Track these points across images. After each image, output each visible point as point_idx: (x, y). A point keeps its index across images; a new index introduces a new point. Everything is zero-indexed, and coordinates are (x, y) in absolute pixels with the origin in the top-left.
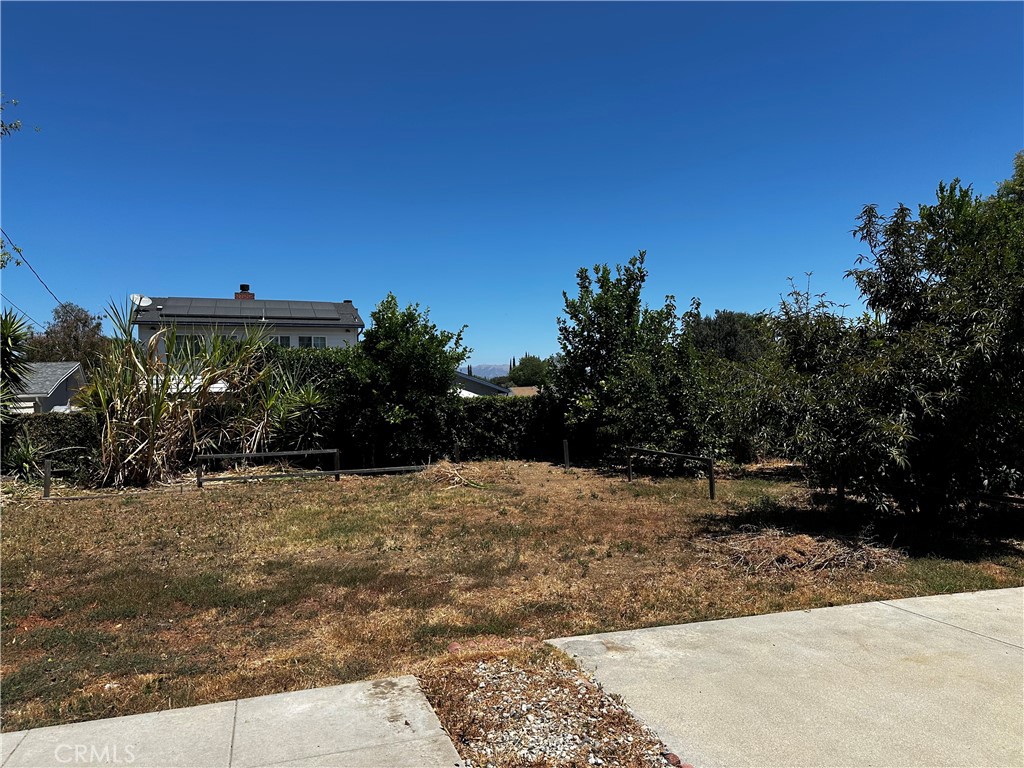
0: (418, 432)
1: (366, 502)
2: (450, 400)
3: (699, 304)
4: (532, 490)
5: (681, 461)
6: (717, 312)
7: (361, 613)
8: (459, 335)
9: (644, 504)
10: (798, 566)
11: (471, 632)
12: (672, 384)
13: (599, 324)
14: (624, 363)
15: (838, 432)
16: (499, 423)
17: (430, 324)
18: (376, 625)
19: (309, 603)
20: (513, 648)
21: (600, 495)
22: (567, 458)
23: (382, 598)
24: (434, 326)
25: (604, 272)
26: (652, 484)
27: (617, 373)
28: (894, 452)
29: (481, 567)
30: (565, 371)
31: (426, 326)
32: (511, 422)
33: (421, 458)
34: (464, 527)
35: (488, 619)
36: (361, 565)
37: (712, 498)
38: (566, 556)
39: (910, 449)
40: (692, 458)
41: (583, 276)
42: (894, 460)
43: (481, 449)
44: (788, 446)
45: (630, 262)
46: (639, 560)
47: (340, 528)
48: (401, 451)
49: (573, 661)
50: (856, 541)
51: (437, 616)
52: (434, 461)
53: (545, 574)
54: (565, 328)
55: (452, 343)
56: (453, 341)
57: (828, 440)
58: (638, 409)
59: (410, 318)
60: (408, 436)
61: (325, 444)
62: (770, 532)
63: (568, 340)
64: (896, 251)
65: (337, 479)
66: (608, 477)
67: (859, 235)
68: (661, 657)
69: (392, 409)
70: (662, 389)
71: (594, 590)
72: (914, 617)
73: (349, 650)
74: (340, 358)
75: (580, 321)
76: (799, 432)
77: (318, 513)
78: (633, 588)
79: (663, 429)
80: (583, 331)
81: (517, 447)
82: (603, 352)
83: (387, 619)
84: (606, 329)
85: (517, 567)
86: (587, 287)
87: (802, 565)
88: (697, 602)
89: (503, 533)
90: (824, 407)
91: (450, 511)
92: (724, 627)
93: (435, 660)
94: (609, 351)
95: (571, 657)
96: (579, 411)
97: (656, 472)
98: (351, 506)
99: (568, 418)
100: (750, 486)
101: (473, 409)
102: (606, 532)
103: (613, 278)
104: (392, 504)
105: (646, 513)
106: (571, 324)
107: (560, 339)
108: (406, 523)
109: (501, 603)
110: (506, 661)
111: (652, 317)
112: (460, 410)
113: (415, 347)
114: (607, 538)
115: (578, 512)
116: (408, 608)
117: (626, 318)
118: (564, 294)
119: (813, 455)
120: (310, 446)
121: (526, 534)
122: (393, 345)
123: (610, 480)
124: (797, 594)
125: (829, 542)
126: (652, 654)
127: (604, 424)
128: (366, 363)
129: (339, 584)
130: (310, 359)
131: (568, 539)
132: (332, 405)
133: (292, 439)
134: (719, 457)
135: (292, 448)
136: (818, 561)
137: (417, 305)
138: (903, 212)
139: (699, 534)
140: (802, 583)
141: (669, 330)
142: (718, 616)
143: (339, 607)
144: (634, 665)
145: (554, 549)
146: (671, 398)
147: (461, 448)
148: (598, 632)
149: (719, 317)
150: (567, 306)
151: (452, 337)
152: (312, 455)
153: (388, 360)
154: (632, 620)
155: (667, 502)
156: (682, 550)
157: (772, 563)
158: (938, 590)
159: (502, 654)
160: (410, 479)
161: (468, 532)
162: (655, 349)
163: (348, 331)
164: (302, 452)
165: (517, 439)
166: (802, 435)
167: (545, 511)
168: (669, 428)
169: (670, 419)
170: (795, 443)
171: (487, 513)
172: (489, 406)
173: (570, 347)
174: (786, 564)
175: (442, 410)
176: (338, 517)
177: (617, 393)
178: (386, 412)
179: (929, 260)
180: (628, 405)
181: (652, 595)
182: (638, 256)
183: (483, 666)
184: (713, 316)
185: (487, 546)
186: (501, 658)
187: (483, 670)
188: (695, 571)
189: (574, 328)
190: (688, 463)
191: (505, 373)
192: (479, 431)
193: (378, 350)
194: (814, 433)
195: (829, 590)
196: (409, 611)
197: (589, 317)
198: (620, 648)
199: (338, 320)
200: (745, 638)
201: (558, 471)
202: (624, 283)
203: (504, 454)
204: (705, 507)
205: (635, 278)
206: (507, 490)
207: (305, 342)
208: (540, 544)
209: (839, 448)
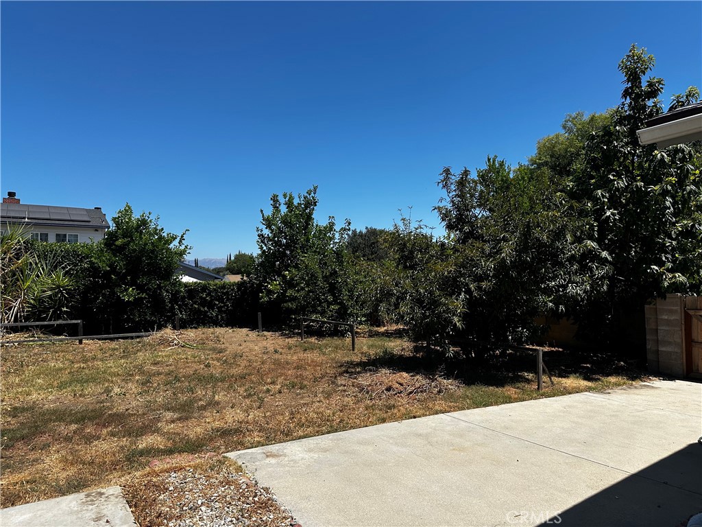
0: (148, 307)
1: (102, 360)
2: (173, 284)
3: (349, 223)
4: (231, 349)
5: (336, 326)
6: (367, 228)
7: (86, 443)
8: (182, 237)
9: (309, 356)
10: (399, 393)
11: (170, 452)
12: (331, 274)
13: (285, 233)
14: (301, 260)
15: (425, 306)
16: (212, 300)
17: (159, 228)
18: (96, 451)
19: (45, 438)
20: (198, 461)
21: (280, 350)
22: (260, 325)
23: (105, 431)
24: (162, 229)
25: (290, 198)
26: (316, 342)
27: (296, 267)
28: (456, 319)
29: (184, 406)
30: (261, 264)
31: (156, 229)
32: (221, 300)
33: (148, 327)
34: (176, 377)
35: (184, 442)
36: (91, 407)
37: (353, 350)
38: (250, 394)
39: (464, 317)
40: (343, 324)
41: (275, 199)
42: (456, 324)
43: (198, 320)
44: (395, 315)
45: (307, 193)
46: (300, 394)
47: (78, 379)
48: (133, 321)
49: (240, 467)
50: (434, 375)
51: (144, 442)
52: (159, 328)
53: (232, 407)
54: (262, 235)
55: (176, 242)
56: (178, 240)
57: (419, 312)
58: (309, 291)
59: (144, 222)
60: (139, 311)
61: (71, 316)
62: (384, 371)
63: (264, 243)
64: (462, 196)
65: (81, 342)
66: (288, 338)
67: (441, 185)
68: (302, 459)
69: (126, 290)
70: (326, 278)
71: (265, 417)
72: (462, 422)
73: (72, 471)
74: (86, 251)
75: (272, 231)
76: (402, 307)
77: (61, 369)
78: (292, 413)
79: (325, 305)
80: (274, 237)
81: (225, 318)
82: (288, 252)
83: (106, 446)
84: (290, 237)
85: (213, 404)
86: (278, 207)
87: (401, 392)
88: (333, 420)
89: (204, 380)
90: (417, 291)
91: (167, 366)
92: (346, 436)
93: (138, 474)
94: (292, 251)
95: (240, 463)
96: (270, 292)
97: (320, 334)
98: (89, 363)
99: (262, 297)
100: (377, 341)
101: (192, 291)
102: (281, 376)
103: (296, 202)
104: (123, 361)
105: (309, 362)
106: (266, 232)
107: (258, 242)
108: (132, 375)
109: (195, 430)
110: (191, 470)
111: (320, 230)
112: (181, 291)
113: (146, 244)
114: (280, 380)
115: (263, 363)
116: (124, 437)
117: (303, 230)
118: (262, 211)
119: (410, 321)
120: (59, 318)
121: (223, 380)
122: (129, 242)
123: (290, 339)
124: (396, 411)
125: (418, 377)
126: (297, 458)
127: (286, 301)
128: (107, 255)
129: (71, 422)
130: (62, 251)
131: (253, 382)
132: (78, 286)
133: (44, 313)
134: (360, 323)
135: (44, 319)
136: (410, 389)
137: (150, 213)
138: (466, 173)
139: (341, 374)
140: (400, 403)
141: (331, 239)
142: (344, 429)
143: (68, 439)
144: (284, 466)
145: (241, 390)
146: (331, 284)
147: (181, 319)
148: (263, 446)
149: (368, 231)
150: (263, 220)
151: (176, 238)
152: (61, 325)
153: (125, 254)
154: (288, 436)
155: (324, 354)
156: (329, 385)
157: (383, 391)
158: (477, 405)
159: (189, 466)
160: (139, 342)
161: (179, 380)
162: (322, 251)
163: (96, 230)
164: (52, 323)
165: (225, 312)
166: (404, 309)
167: (239, 363)
168: (329, 304)
169: (330, 298)
170: (399, 314)
171: (195, 366)
172: (204, 288)
173: (265, 248)
174: (391, 392)
175: (167, 291)
176: (77, 371)
177: (296, 280)
178: (122, 292)
179: (480, 202)
180: (303, 289)
181: (303, 418)
182: (312, 189)
183: (174, 476)
184: (364, 231)
185: (192, 391)
186: (188, 468)
187: (174, 479)
188: (336, 399)
189: (268, 235)
190: (340, 327)
191: (224, 265)
192: (196, 306)
193: (117, 246)
194: (410, 307)
195: (415, 408)
196: (125, 439)
197: (279, 228)
198: (276, 456)
199: (90, 222)
200: (360, 443)
201: (253, 335)
202: (303, 206)
203: (216, 323)
204: (348, 356)
205: (310, 204)
206: (214, 349)
207: (61, 238)
208: (231, 387)
209: (425, 317)
